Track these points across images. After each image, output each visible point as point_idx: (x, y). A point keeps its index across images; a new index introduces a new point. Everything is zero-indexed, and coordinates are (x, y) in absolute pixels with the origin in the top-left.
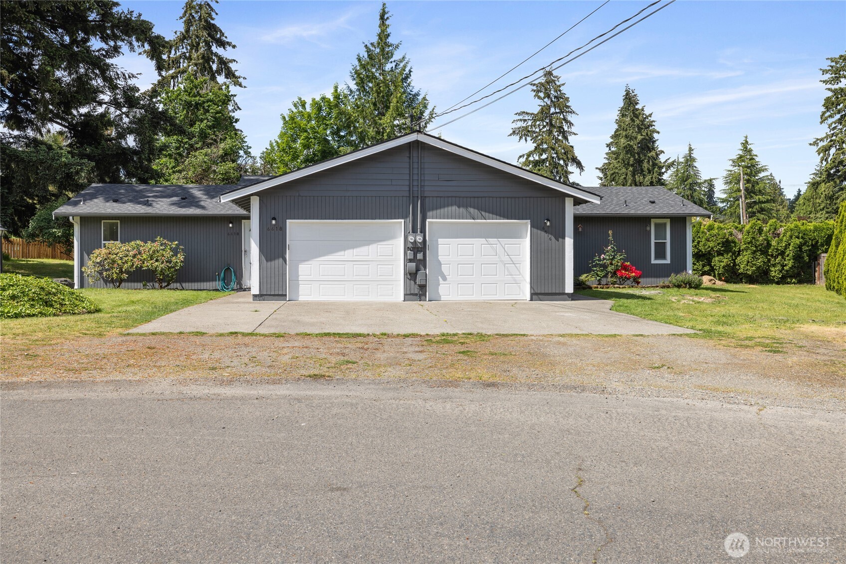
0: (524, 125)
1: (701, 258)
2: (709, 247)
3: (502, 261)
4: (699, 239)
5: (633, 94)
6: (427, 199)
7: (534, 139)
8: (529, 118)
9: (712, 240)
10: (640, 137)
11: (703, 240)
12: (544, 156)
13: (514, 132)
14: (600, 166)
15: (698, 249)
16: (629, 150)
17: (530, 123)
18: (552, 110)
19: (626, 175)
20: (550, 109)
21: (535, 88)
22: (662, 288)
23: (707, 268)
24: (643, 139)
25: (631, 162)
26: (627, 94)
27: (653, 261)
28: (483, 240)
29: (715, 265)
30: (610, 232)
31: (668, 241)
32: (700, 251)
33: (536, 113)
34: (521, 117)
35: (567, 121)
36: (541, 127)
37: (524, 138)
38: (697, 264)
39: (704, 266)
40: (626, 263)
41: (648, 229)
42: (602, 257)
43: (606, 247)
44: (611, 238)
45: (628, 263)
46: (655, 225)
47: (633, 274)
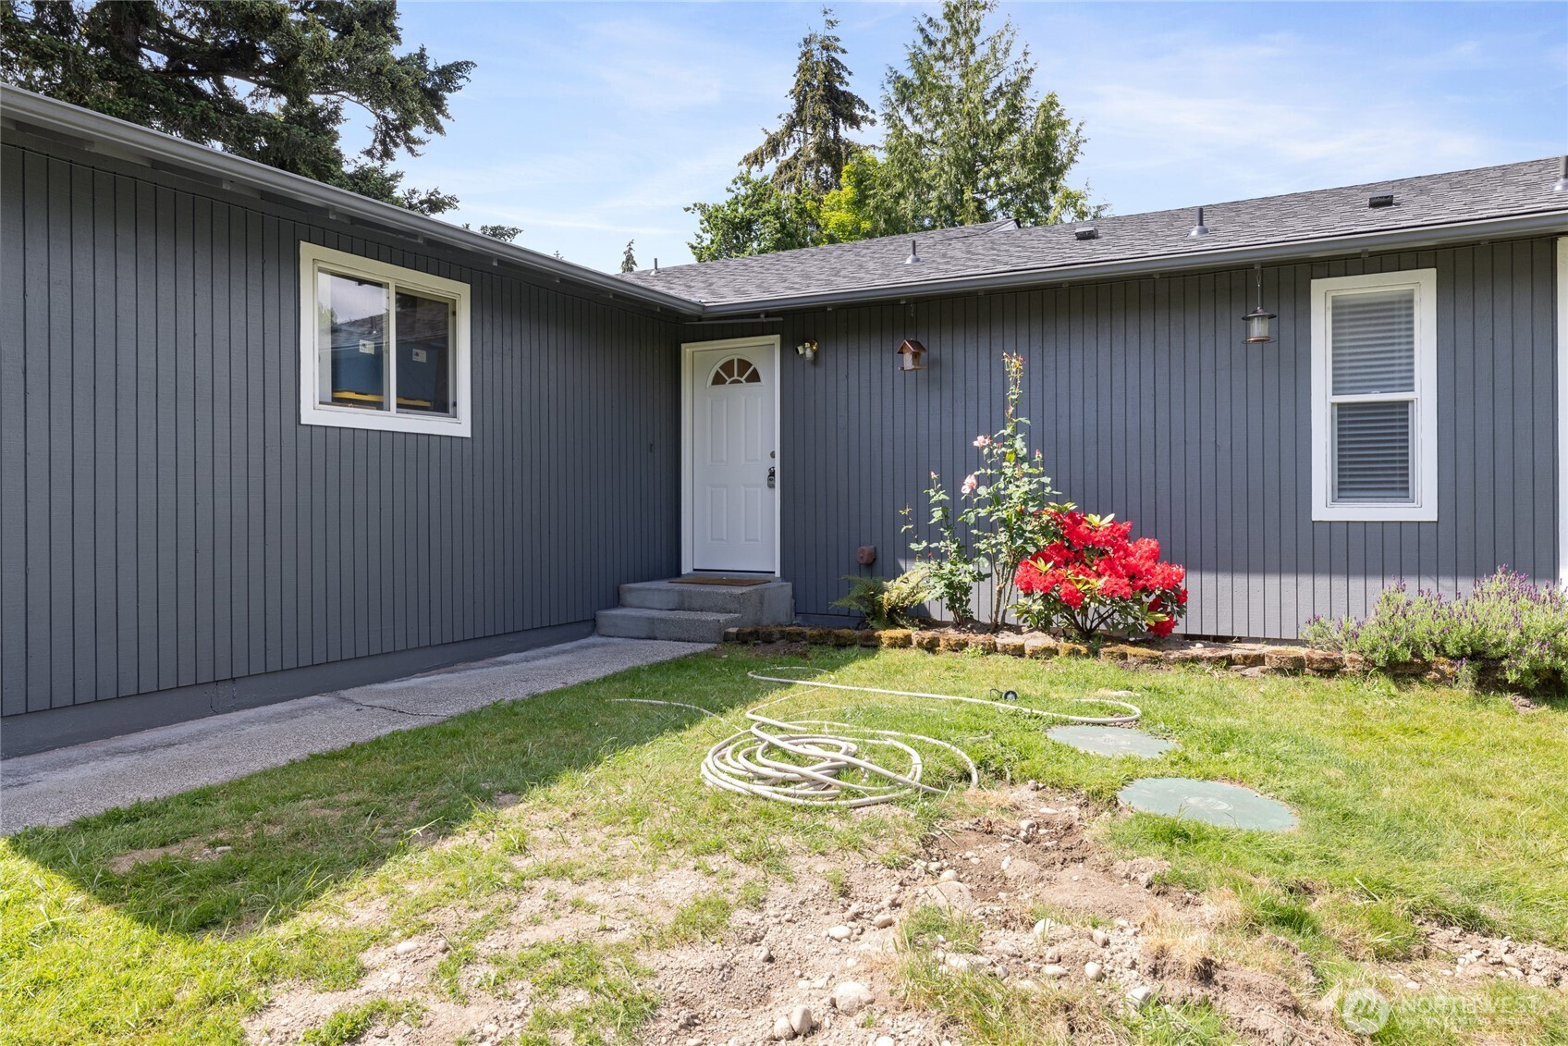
22: (1280, 670)
27: (1325, 507)
31: (1424, 399)
40: (1094, 519)
41: (1258, 329)
42: (966, 490)
43: (980, 441)
44: (1014, 393)
45: (1100, 522)
46: (1343, 312)
47: (1099, 583)
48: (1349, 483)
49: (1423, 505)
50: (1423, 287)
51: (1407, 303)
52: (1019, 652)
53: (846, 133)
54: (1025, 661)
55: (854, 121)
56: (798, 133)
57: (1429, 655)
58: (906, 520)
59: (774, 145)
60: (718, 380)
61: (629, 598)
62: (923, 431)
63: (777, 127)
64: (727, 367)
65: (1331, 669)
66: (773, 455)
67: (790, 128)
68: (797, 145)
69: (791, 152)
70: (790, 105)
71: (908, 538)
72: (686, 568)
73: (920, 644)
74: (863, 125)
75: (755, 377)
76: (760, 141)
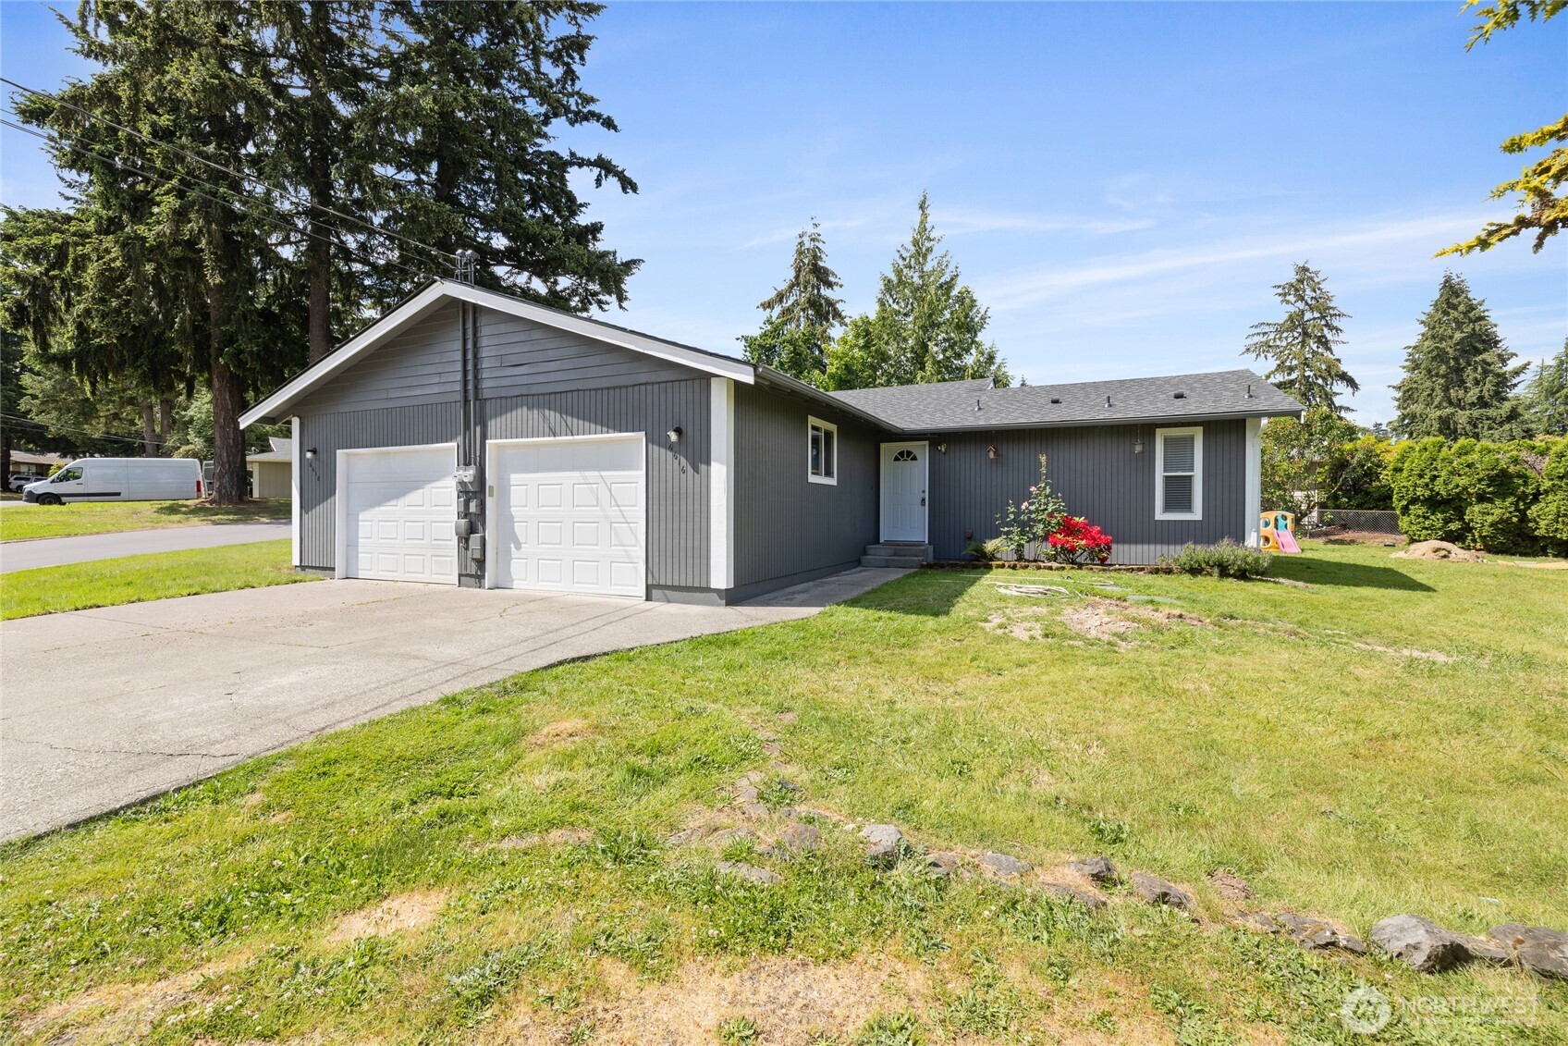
0: (1264, 339)
1: (1442, 507)
2: (1457, 486)
3: (607, 517)
4: (1435, 473)
5: (1457, 280)
6: (488, 403)
7: (1278, 355)
8: (1272, 329)
9: (1465, 474)
10: (1458, 336)
11: (1443, 474)
12: (1294, 376)
13: (1248, 350)
14: (1397, 382)
15: (1432, 490)
16: (1441, 356)
17: (1272, 336)
18: (1308, 316)
19: (1433, 390)
20: (1303, 314)
21: (1280, 291)
22: (1151, 572)
23: (1454, 526)
24: (1463, 339)
25: (1441, 372)
26: (1446, 281)
27: (1160, 515)
28: (576, 475)
29: (1472, 520)
30: (1043, 459)
31: (1198, 474)
32: (1438, 494)
33: (1281, 322)
34: (1259, 330)
35: (1331, 328)
36: (1290, 340)
37: (1263, 355)
38: (1432, 517)
39: (1447, 521)
40: (1077, 519)
41: (1138, 448)
42: (1023, 507)
43: (1033, 489)
44: (1043, 470)
45: (1080, 520)
46: (1167, 441)
47: (1084, 542)
48: (1168, 507)
49: (1197, 514)
50: (1198, 434)
51: (1192, 438)
52: (1051, 568)
53: (825, 292)
54: (1053, 572)
55: (830, 285)
56: (796, 290)
57: (1204, 566)
58: (997, 519)
59: (781, 297)
60: (897, 459)
61: (870, 552)
62: (994, 483)
63: (783, 286)
64: (901, 454)
65: (1169, 571)
66: (924, 492)
67: (791, 287)
68: (795, 298)
69: (790, 302)
70: (791, 274)
71: (999, 526)
72: (881, 541)
73: (1009, 567)
74: (835, 287)
75: (914, 459)
76: (772, 294)
